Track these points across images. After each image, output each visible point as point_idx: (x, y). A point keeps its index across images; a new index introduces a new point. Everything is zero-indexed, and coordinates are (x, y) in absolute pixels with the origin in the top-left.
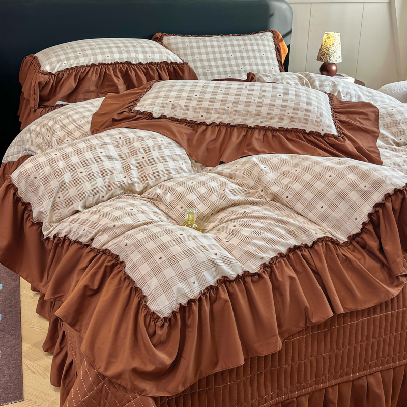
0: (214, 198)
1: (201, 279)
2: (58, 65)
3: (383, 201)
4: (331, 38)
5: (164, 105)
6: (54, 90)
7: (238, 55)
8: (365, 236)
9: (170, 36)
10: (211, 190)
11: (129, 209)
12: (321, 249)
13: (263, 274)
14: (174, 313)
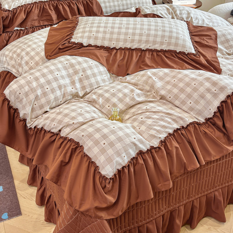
0: (127, 100)
1: (128, 154)
2: (13, 4)
3: (226, 99)
5: (89, 38)
6: (12, 21)
8: (215, 119)
10: (125, 95)
11: (79, 111)
12: (192, 129)
13: (161, 147)
14: (115, 175)
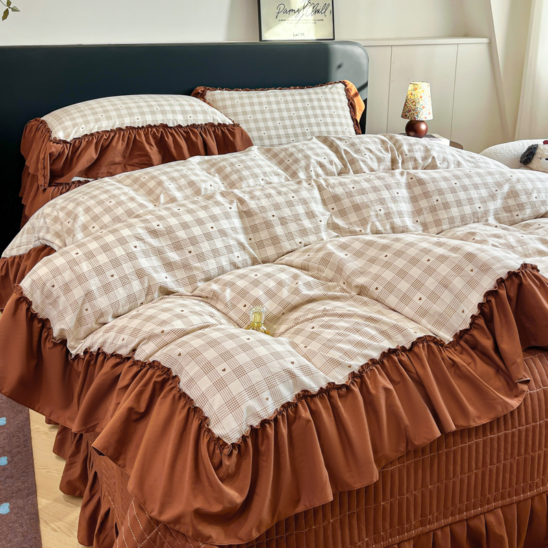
0: (285, 293)
1: (275, 394)
2: (74, 131)
3: (495, 288)
4: (418, 90)
6: (70, 163)
7: (302, 113)
8: (475, 333)
9: (215, 90)
10: (281, 284)
11: (178, 310)
12: (422, 352)
13: (352, 386)
14: (244, 438)
